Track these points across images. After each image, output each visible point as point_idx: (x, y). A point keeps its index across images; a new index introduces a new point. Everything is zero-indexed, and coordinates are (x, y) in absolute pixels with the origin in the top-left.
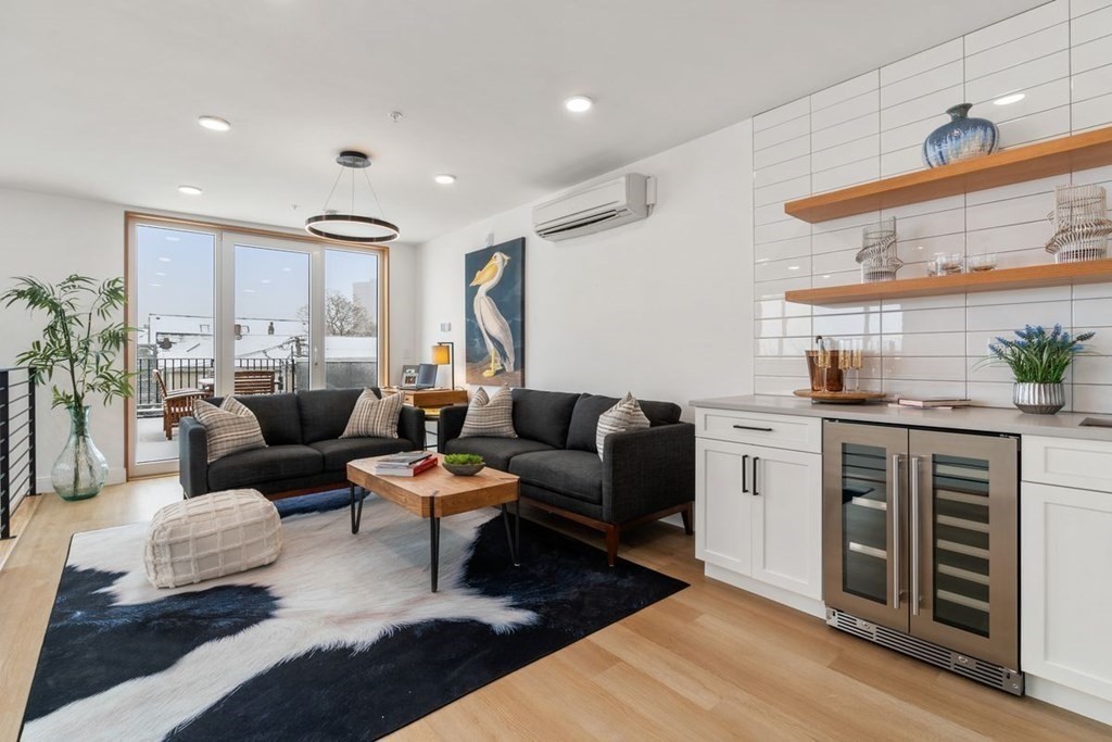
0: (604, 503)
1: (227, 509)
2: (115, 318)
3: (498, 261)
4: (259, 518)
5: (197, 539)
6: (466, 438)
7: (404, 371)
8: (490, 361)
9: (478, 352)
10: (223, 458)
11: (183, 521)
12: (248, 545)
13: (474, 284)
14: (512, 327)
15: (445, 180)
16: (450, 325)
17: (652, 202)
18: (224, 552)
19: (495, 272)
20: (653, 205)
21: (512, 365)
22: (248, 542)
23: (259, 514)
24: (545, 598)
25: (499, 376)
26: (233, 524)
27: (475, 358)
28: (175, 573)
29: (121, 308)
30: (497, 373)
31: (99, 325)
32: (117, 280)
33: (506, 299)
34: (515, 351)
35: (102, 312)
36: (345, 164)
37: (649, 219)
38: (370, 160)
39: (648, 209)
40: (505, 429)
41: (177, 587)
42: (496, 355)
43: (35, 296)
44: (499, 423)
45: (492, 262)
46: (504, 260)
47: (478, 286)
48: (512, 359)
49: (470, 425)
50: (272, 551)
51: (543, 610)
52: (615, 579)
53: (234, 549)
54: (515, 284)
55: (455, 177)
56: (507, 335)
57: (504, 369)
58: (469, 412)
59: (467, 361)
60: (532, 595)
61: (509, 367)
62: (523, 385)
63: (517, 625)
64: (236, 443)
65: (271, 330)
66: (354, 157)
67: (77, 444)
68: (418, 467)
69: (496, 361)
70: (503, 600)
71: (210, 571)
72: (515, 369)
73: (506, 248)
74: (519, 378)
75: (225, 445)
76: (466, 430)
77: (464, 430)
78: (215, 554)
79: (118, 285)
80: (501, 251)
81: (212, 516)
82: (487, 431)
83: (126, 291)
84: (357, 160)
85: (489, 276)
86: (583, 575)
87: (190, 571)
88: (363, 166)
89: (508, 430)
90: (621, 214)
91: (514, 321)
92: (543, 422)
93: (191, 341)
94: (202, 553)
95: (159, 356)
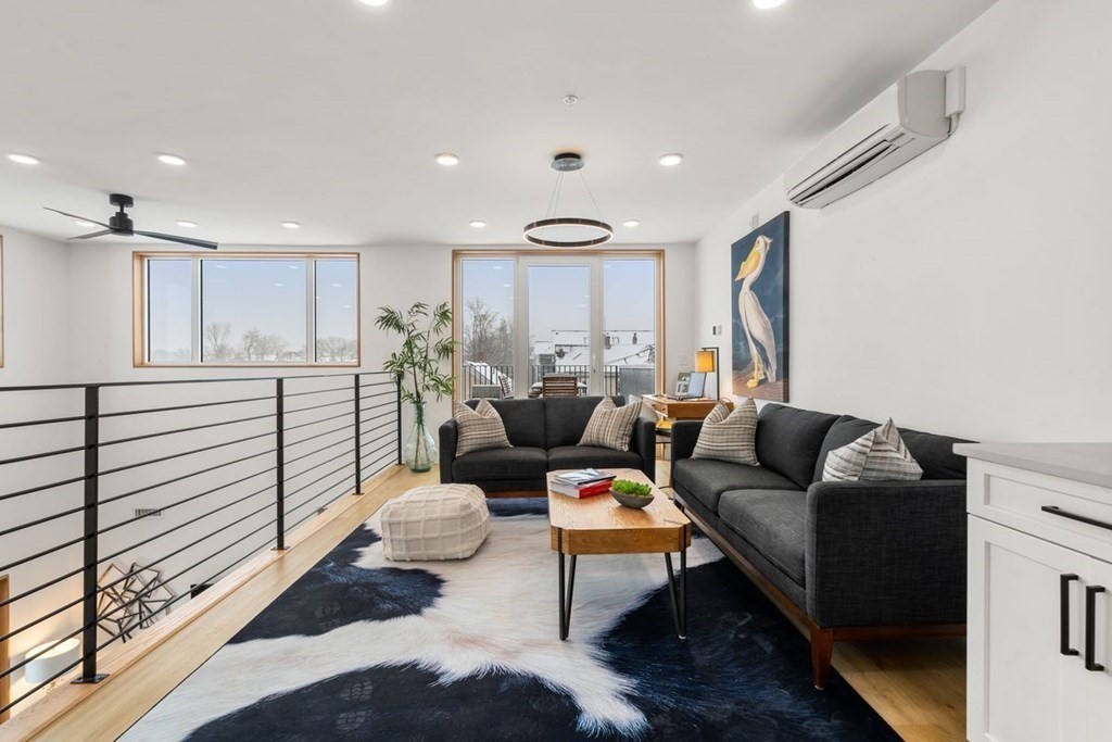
0: (807, 586)
1: (433, 501)
2: (446, 333)
3: (762, 245)
4: (455, 514)
5: (406, 523)
6: (698, 459)
7: (680, 379)
8: (753, 369)
9: (743, 358)
10: (468, 453)
11: (401, 505)
12: (443, 537)
13: (738, 278)
14: (774, 325)
15: (671, 161)
16: (720, 327)
17: (956, 109)
18: (426, 540)
19: (758, 260)
20: (958, 114)
21: (774, 373)
22: (445, 534)
23: (455, 510)
24: (677, 702)
25: (761, 387)
26: (434, 516)
27: (741, 365)
28: (393, 549)
29: (450, 326)
30: (761, 383)
31: (434, 339)
32: (444, 305)
33: (769, 292)
34: (777, 355)
35: (437, 330)
36: (561, 169)
37: (950, 140)
38: (583, 160)
39: (949, 124)
40: (742, 454)
41: (396, 561)
42: (759, 362)
43: (390, 320)
44: (734, 445)
45: (755, 249)
46: (766, 244)
47: (743, 279)
48: (774, 366)
49: (703, 445)
50: (466, 547)
51: (660, 720)
52: (807, 713)
53: (432, 538)
54: (776, 271)
55: (681, 156)
56: (769, 338)
57: (766, 379)
58: (703, 429)
59: (734, 369)
60: (664, 690)
61: (772, 377)
62: (787, 399)
63: (610, 726)
64: (478, 441)
65: (635, 340)
66: (568, 158)
67: (419, 428)
68: (587, 489)
69: (759, 369)
70: (624, 681)
71: (416, 553)
72: (778, 379)
73: (766, 230)
74: (781, 391)
75: (470, 442)
76: (698, 451)
77: (696, 450)
78: (417, 540)
79: (446, 308)
80: (764, 234)
81: (422, 505)
82: (720, 453)
83: (452, 313)
84: (572, 162)
85: (753, 268)
86: (761, 687)
87: (401, 550)
88: (578, 168)
89: (747, 455)
90: (896, 143)
91: (776, 319)
92: (785, 450)
93: (577, 351)
94: (410, 537)
95: (557, 363)
